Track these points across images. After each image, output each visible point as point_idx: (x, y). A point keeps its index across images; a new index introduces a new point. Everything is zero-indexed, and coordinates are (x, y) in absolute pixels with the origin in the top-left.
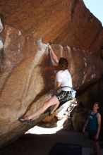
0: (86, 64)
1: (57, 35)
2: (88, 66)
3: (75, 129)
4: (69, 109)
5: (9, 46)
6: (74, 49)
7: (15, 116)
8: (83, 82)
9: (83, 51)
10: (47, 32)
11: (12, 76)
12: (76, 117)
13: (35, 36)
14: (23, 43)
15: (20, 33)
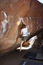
0: (38, 23)
1: (25, 15)
2: (39, 24)
3: (36, 47)
4: (34, 40)
5: (9, 22)
6: (33, 18)
7: (12, 42)
8: (37, 30)
9: (37, 18)
10: (21, 14)
11: (11, 30)
12: (36, 43)
13: (17, 16)
14: (13, 20)
15: (12, 17)
